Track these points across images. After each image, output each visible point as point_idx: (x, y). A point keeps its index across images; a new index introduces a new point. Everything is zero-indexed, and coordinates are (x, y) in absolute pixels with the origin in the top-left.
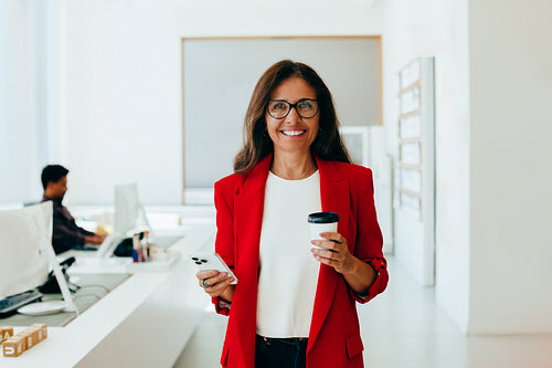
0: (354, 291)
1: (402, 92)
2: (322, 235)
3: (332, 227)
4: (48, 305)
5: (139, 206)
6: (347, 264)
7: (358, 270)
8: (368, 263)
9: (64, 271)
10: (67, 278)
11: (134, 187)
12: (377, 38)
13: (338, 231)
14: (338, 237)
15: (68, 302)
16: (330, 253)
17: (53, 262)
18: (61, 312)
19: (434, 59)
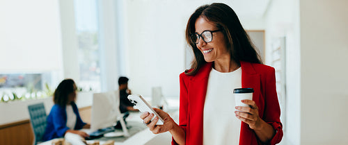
0: (260, 141)
1: (273, 52)
2: (243, 101)
3: (249, 96)
4: (118, 134)
5: (162, 96)
6: (257, 124)
7: (264, 128)
8: (271, 124)
9: (124, 120)
10: (126, 123)
11: (160, 88)
12: (263, 31)
13: (253, 100)
14: (253, 103)
15: (125, 132)
16: (246, 115)
17: (120, 117)
18: (122, 137)
19: (285, 38)
